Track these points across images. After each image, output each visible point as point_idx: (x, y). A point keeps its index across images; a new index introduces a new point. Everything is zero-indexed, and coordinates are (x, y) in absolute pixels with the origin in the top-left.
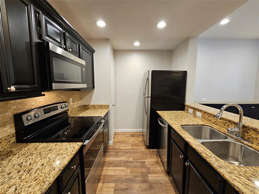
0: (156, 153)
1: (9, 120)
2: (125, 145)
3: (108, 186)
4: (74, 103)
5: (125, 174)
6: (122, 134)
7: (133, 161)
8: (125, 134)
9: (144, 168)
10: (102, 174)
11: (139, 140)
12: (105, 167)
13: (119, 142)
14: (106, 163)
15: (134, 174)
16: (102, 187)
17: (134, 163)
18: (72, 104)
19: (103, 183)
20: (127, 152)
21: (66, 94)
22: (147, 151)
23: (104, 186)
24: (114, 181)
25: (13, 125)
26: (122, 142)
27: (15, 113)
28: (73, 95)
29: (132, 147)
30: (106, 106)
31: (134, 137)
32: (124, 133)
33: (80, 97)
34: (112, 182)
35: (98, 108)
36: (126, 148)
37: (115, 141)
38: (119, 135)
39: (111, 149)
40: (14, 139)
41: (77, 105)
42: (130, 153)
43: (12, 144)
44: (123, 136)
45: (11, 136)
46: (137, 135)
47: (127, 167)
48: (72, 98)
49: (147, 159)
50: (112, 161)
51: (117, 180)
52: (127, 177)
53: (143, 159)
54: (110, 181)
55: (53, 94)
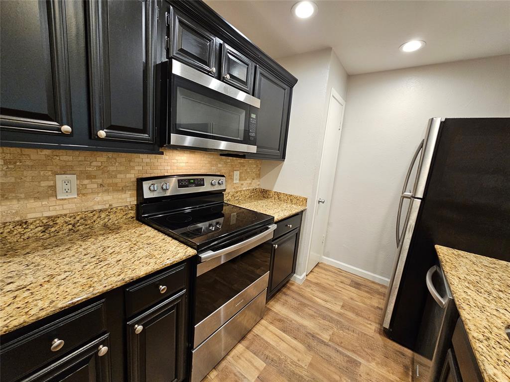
0: (408, 362)
1: (129, 185)
2: (327, 298)
3: (252, 359)
4: (242, 182)
5: (295, 359)
6: (333, 270)
7: (330, 343)
8: (340, 275)
9: (349, 378)
10: (253, 330)
11: (370, 302)
12: (266, 320)
13: (317, 284)
14: (270, 313)
15: (316, 374)
16: (241, 354)
17: (329, 348)
18: (238, 182)
19: (248, 348)
20: (324, 315)
21: (229, 162)
22: (380, 340)
23: (245, 356)
24: (266, 359)
25: (135, 192)
26: (323, 289)
27: (140, 177)
28: (244, 166)
29: (341, 311)
30: (301, 199)
31: (359, 289)
32: (339, 272)
33: (258, 173)
34: (263, 357)
35: (285, 201)
36: (327, 306)
37: (309, 279)
38: (325, 269)
39: (293, 291)
40: (132, 213)
41: (249, 186)
42: (331, 320)
43: (130, 219)
44: (332, 276)
45: (130, 208)
46: (371, 289)
47: (309, 347)
48: (240, 172)
49: (368, 361)
50: (283, 316)
51: (274, 362)
52: (297, 371)
53: (358, 354)
54: (261, 353)
55: (203, 159)
